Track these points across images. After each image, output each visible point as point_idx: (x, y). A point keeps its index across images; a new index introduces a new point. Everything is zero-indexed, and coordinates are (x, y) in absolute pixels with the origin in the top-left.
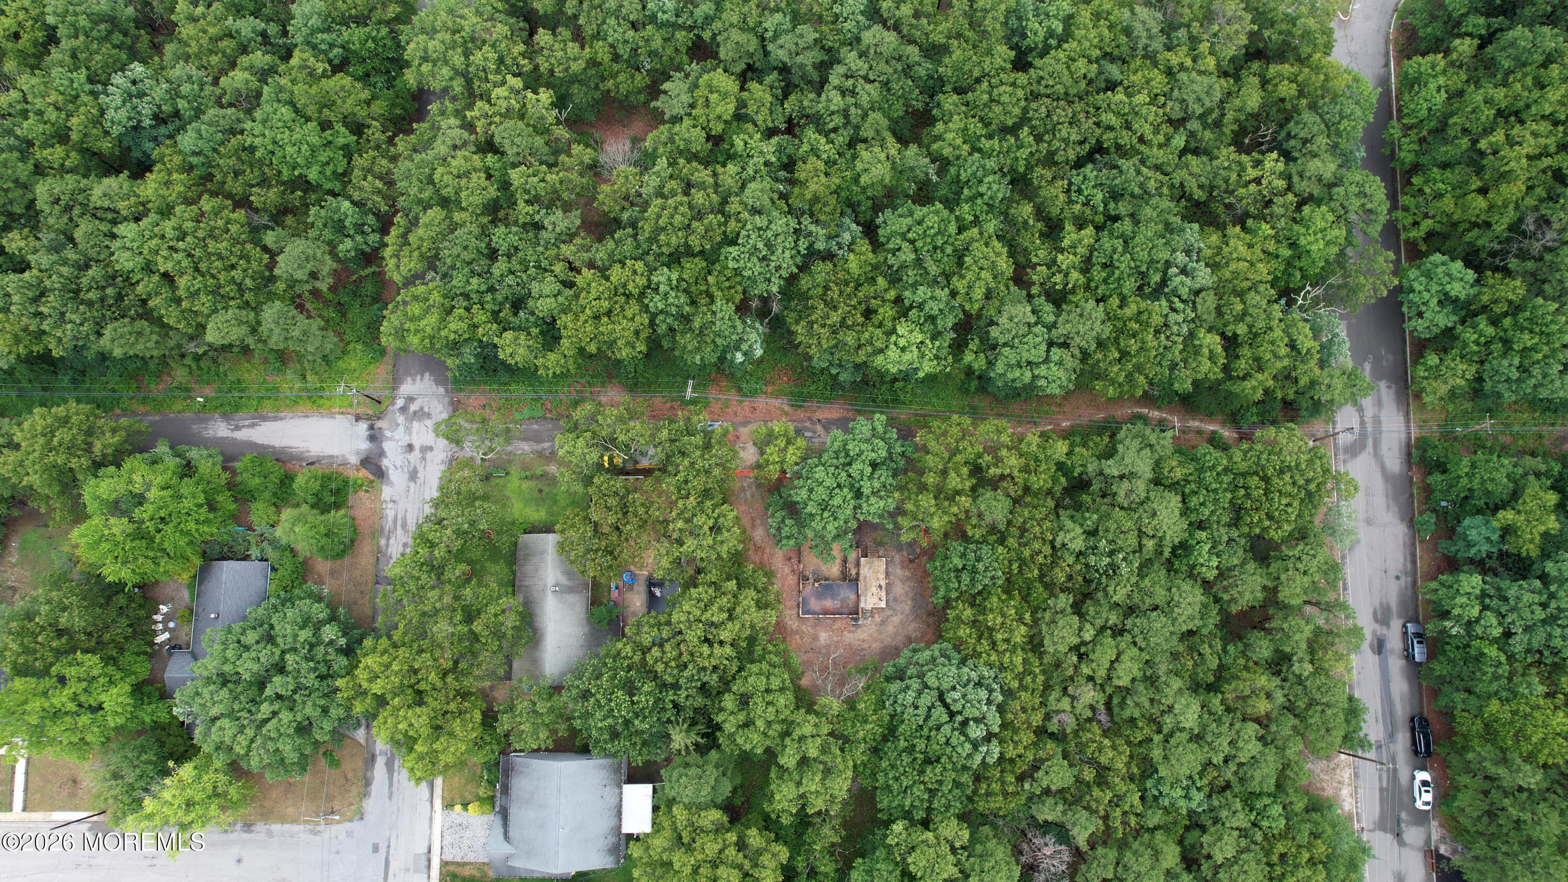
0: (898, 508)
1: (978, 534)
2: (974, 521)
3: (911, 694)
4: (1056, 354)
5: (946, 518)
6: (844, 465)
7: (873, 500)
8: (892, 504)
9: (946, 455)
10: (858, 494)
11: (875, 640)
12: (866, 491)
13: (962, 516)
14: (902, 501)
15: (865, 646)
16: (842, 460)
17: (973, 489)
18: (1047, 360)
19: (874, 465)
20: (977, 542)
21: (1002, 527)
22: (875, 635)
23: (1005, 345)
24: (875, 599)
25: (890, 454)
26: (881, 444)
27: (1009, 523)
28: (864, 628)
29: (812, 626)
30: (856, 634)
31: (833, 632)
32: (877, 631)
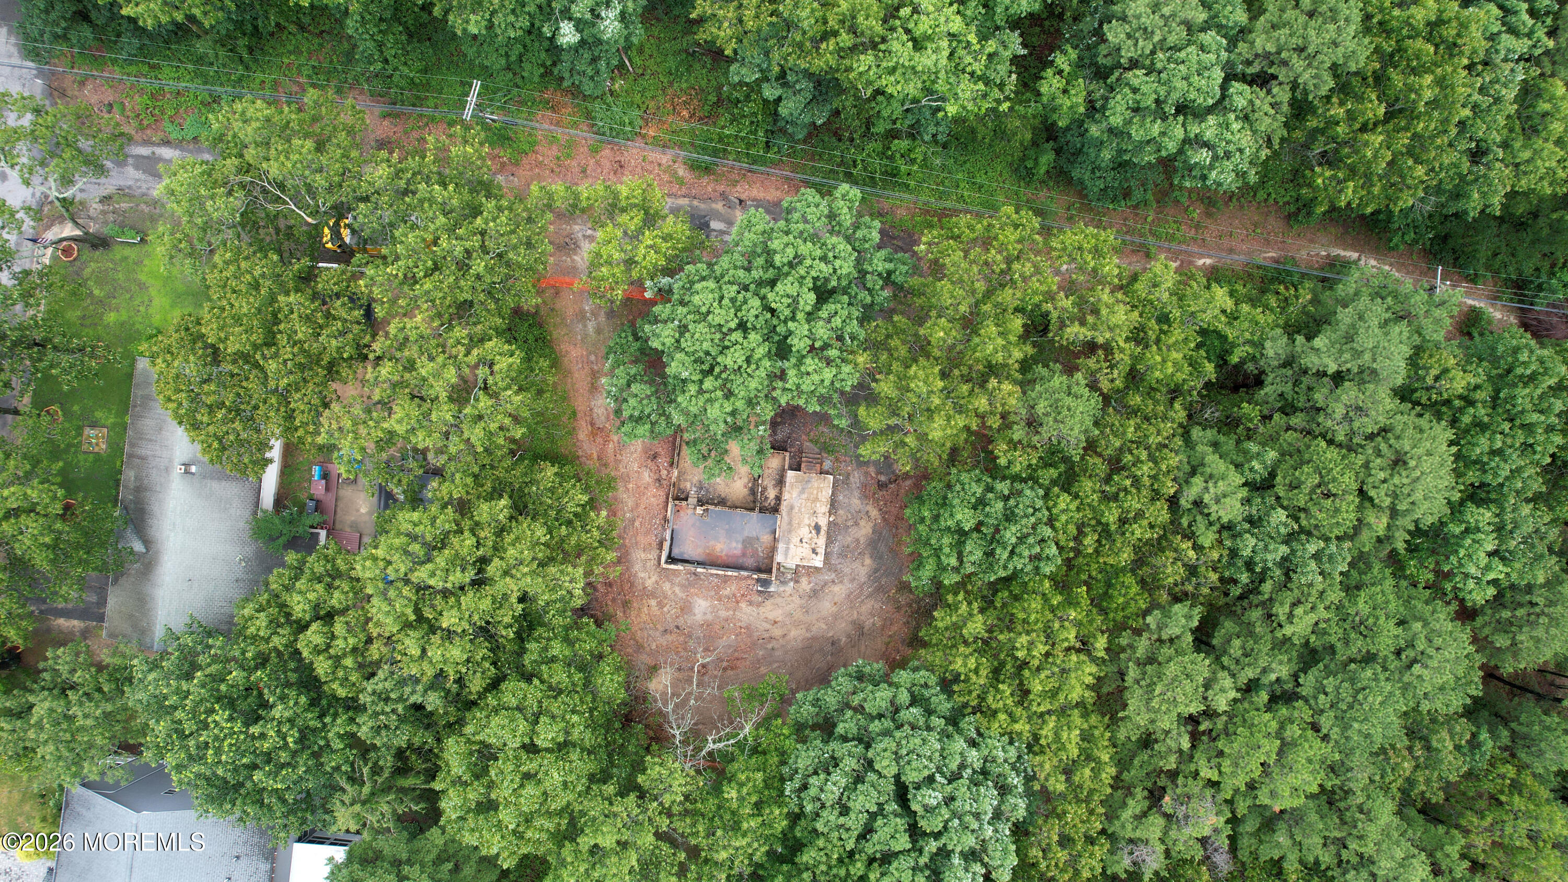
0: (861, 386)
1: (1020, 462)
2: (1018, 433)
3: (839, 779)
4: (1241, 94)
5: (961, 421)
6: (760, 283)
7: (811, 364)
8: (849, 377)
9: (980, 286)
10: (782, 350)
12: (799, 344)
13: (995, 422)
14: (872, 375)
16: (755, 274)
17: (1025, 365)
18: (1221, 105)
19: (824, 294)
20: (1016, 478)
21: (1076, 455)
22: (798, 615)
23: (1134, 64)
24: (805, 551)
25: (863, 273)
26: (843, 247)
27: (1091, 446)
28: (779, 600)
29: (682, 586)
30: (762, 610)
31: (720, 600)
32: (802, 607)
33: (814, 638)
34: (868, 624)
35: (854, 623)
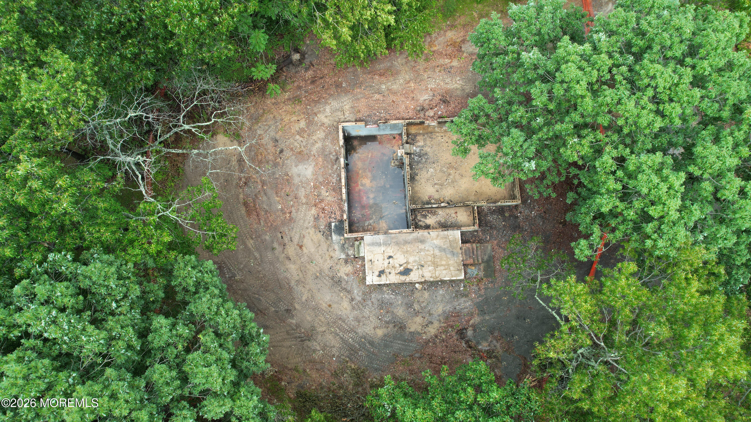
11: (303, 270)
15: (291, 250)
22: (312, 269)
24: (381, 264)
28: (324, 246)
29: (323, 149)
30: (312, 231)
31: (315, 187)
32: (321, 271)
33: (290, 289)
34: (315, 345)
35: (313, 328)
